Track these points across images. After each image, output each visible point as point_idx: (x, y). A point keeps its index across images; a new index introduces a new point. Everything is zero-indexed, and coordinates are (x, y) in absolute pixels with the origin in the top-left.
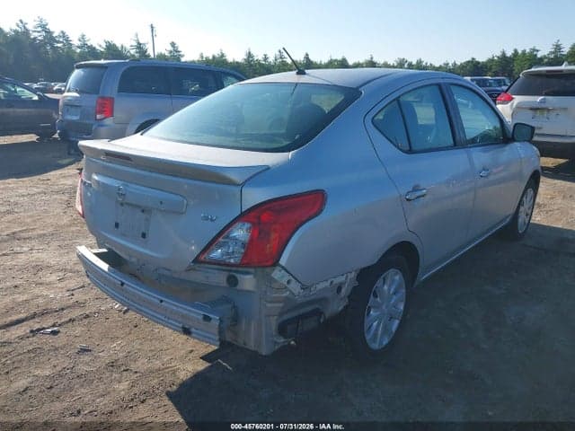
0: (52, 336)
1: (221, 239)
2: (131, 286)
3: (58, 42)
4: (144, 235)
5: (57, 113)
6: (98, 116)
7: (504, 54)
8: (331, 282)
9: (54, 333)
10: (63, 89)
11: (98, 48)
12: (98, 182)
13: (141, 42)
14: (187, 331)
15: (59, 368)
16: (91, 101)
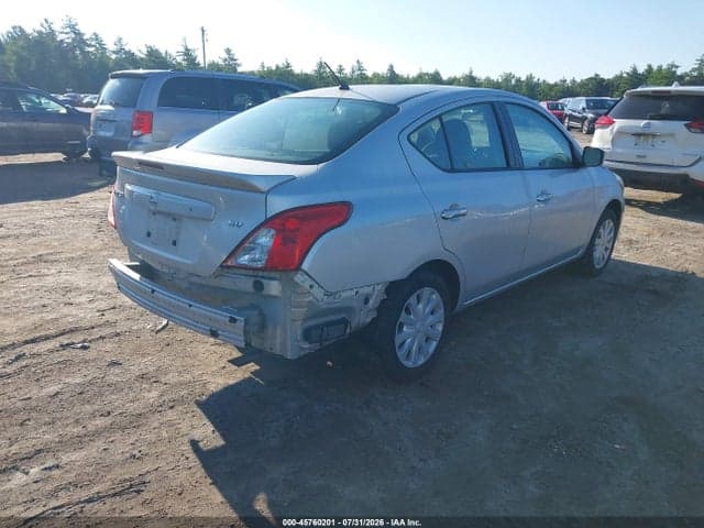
0: (81, 351)
1: (247, 245)
2: (161, 293)
3: (89, 46)
4: (174, 243)
5: (89, 130)
6: (135, 133)
7: (635, 70)
8: (357, 293)
9: (84, 348)
10: (95, 102)
11: (137, 53)
12: (131, 192)
13: (189, 47)
14: (214, 334)
15: (89, 378)
16: (128, 115)
